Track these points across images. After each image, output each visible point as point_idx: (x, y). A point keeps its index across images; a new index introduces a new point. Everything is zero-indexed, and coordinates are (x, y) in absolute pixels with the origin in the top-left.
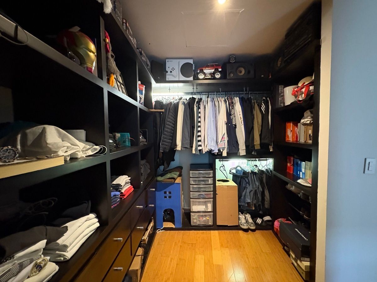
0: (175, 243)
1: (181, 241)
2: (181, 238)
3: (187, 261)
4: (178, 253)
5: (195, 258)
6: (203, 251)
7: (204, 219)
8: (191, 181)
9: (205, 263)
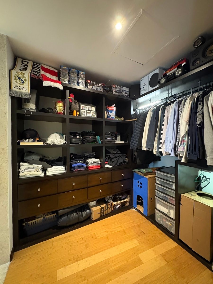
0: (133, 222)
1: (138, 223)
2: (140, 223)
3: (125, 236)
4: (128, 227)
5: (133, 239)
6: (144, 242)
7: (167, 223)
8: (156, 180)
9: (134, 248)
